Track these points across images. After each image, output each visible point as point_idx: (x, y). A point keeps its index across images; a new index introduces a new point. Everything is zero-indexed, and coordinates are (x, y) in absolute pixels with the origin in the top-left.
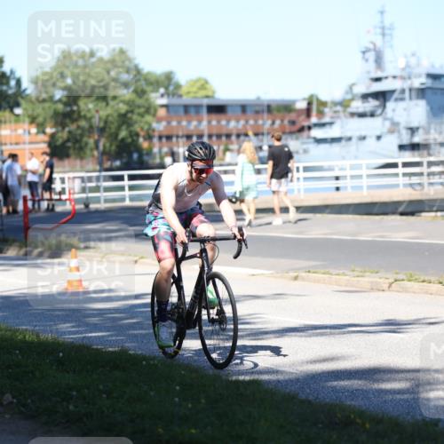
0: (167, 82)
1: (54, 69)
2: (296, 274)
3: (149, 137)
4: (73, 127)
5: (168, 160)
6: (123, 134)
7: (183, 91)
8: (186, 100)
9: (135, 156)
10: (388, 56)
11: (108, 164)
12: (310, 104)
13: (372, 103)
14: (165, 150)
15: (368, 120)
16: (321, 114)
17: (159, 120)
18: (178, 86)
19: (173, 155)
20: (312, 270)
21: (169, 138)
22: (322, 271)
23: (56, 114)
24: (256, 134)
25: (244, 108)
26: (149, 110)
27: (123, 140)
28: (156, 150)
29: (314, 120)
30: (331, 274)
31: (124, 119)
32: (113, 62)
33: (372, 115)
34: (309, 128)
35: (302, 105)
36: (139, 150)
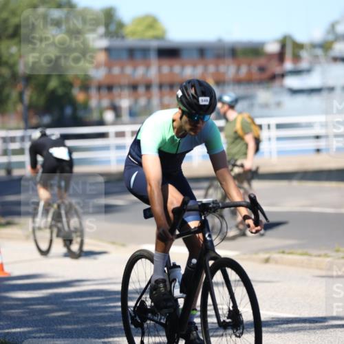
0: (108, 20)
2: (266, 256)
3: (85, 87)
5: (109, 116)
6: (53, 84)
7: (127, 30)
8: (131, 41)
9: (68, 111)
11: (34, 121)
12: (283, 46)
14: (105, 102)
16: (297, 58)
17: (98, 67)
18: (121, 25)
19: (116, 109)
20: (287, 251)
21: (110, 88)
22: (300, 251)
25: (202, 51)
27: (53, 92)
28: (93, 103)
29: (288, 65)
30: (310, 255)
34: (283, 76)
35: (273, 48)
36: (73, 102)
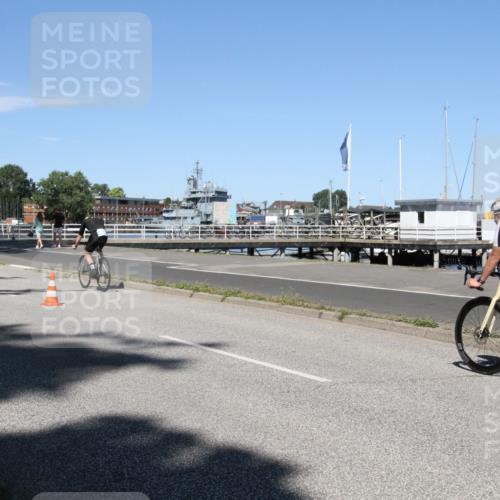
0: (103, 189)
1: (49, 179)
4: (55, 206)
6: (78, 211)
7: (110, 193)
8: (111, 197)
10: (199, 182)
12: (166, 201)
13: (191, 203)
15: (189, 211)
17: (97, 205)
18: (108, 191)
21: (101, 214)
23: (48, 200)
24: (141, 214)
25: (136, 202)
26: (92, 200)
27: (78, 214)
31: (80, 204)
32: (76, 178)
33: (190, 208)
34: (163, 212)
35: (162, 202)
